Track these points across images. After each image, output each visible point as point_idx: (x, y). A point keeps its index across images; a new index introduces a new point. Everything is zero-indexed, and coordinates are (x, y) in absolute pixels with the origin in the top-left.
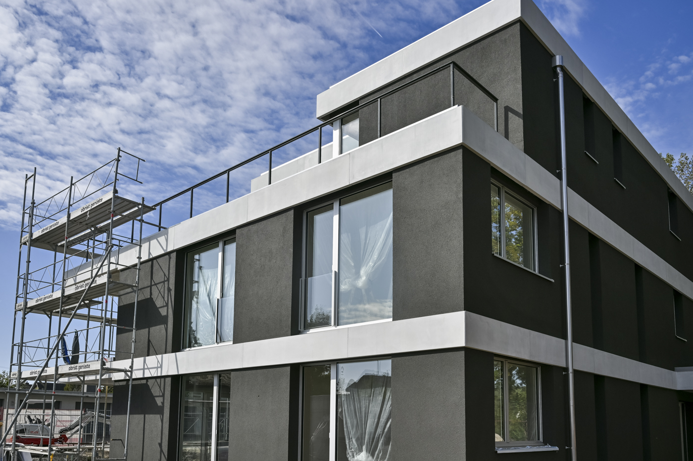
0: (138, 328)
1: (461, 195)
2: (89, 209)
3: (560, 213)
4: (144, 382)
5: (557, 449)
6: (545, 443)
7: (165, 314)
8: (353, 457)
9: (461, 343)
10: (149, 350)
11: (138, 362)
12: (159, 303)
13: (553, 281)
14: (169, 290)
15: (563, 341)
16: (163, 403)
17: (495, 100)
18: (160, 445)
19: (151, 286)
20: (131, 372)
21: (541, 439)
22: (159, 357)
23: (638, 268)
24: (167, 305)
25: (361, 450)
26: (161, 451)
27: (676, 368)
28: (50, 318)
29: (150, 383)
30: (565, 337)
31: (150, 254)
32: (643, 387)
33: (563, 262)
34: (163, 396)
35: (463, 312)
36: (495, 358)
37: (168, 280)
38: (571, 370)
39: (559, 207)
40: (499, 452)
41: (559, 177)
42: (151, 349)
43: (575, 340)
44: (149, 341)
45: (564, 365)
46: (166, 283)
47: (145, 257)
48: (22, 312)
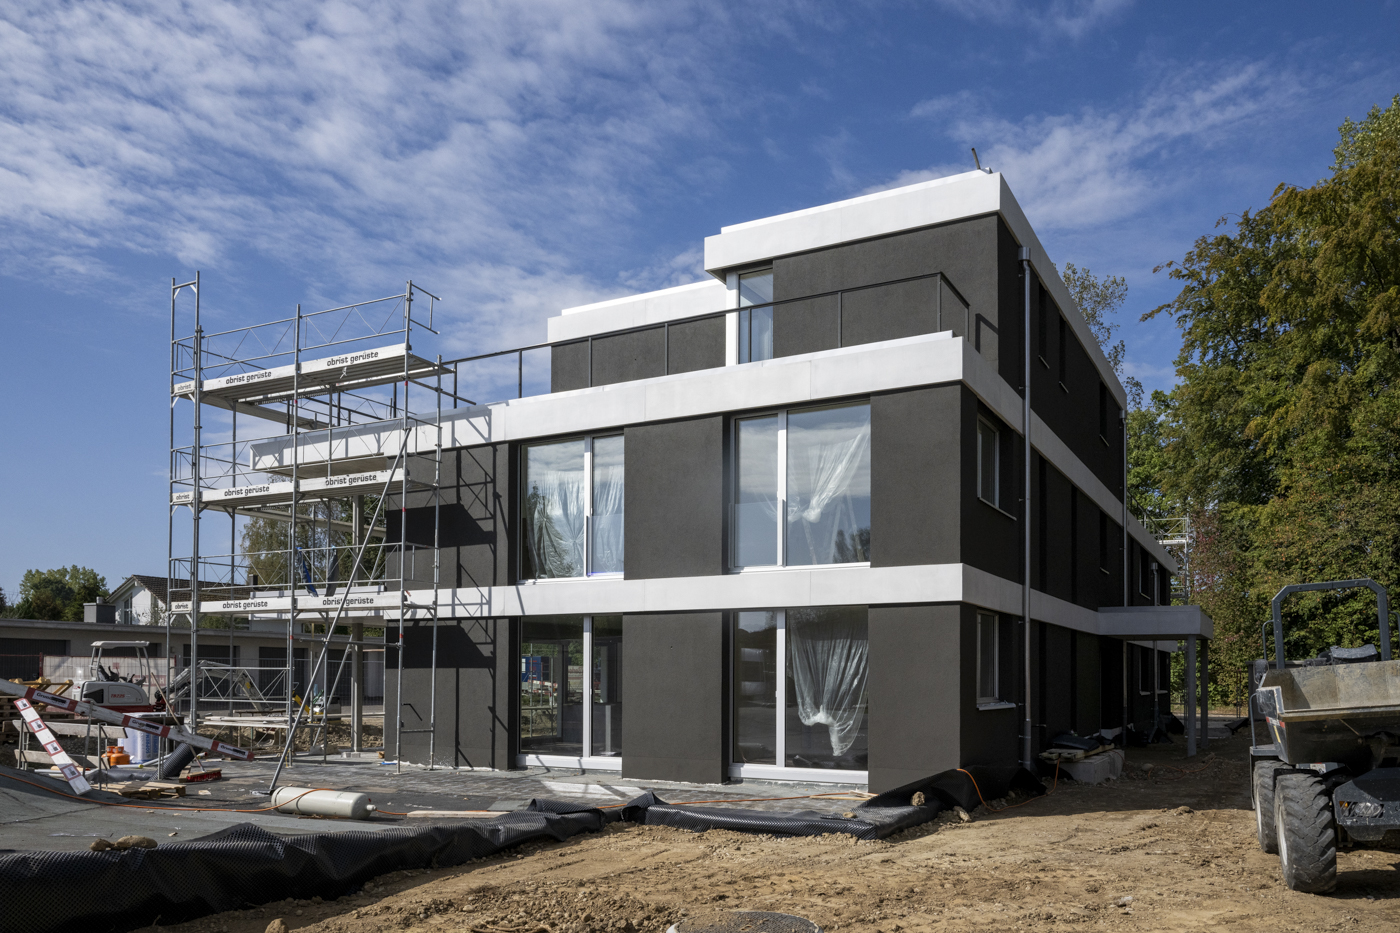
0: (441, 546)
1: (958, 437)
2: (345, 364)
3: (1022, 439)
4: (455, 623)
5: (1014, 705)
6: (1001, 699)
7: (491, 528)
8: (809, 718)
9: (959, 597)
10: (459, 578)
11: (445, 595)
12: (476, 512)
13: (1015, 519)
14: (496, 496)
16: (494, 653)
17: (967, 305)
18: (493, 709)
19: (458, 487)
20: (435, 609)
21: (997, 696)
22: (485, 590)
23: (1075, 490)
24: (494, 517)
25: (818, 708)
26: (495, 717)
27: (1100, 608)
28: (233, 517)
29: (464, 625)
30: (1022, 582)
31: (454, 440)
32: (1074, 633)
33: (1024, 497)
34: (494, 642)
35: (961, 564)
36: (979, 611)
37: (494, 481)
38: (1027, 619)
39: (1021, 431)
40: (981, 709)
41: (1023, 397)
42: (464, 577)
43: (1032, 587)
44: (459, 567)
45: (1020, 613)
46: (490, 486)
47: (447, 444)
48: (192, 509)
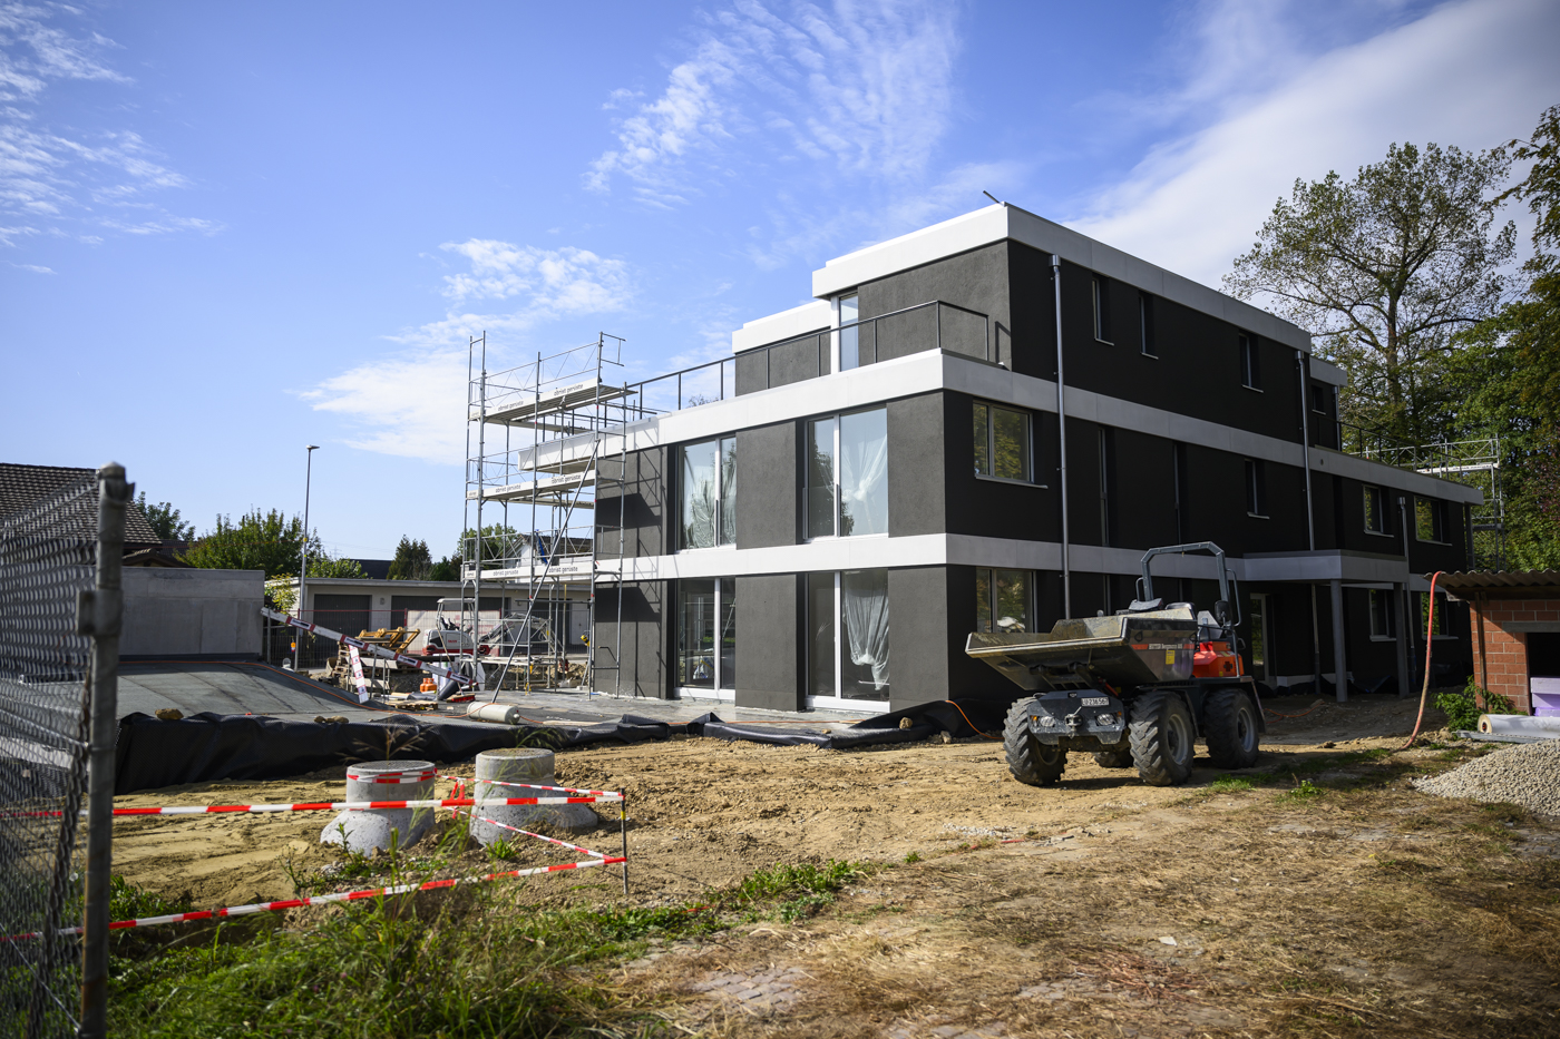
0: (625, 527)
2: (563, 394)
4: (635, 585)
7: (658, 513)
8: (858, 659)
9: (943, 561)
10: (639, 550)
11: (629, 563)
12: (650, 501)
13: (1046, 487)
14: (662, 488)
15: (1059, 545)
16: (660, 610)
18: (658, 653)
19: (638, 482)
20: (621, 574)
22: (654, 558)
24: (661, 505)
25: (864, 653)
26: (660, 659)
29: (643, 586)
31: (635, 445)
33: (1060, 466)
35: (943, 536)
36: (978, 570)
37: (661, 477)
38: (1066, 573)
41: (1057, 381)
42: (642, 549)
43: (1071, 541)
44: (639, 541)
45: (1060, 568)
46: (658, 481)
47: (630, 448)
48: (477, 502)
